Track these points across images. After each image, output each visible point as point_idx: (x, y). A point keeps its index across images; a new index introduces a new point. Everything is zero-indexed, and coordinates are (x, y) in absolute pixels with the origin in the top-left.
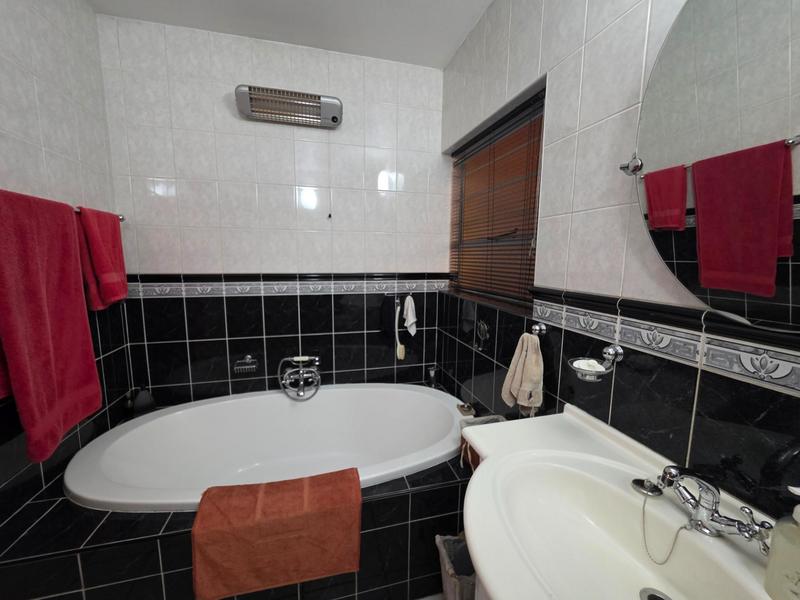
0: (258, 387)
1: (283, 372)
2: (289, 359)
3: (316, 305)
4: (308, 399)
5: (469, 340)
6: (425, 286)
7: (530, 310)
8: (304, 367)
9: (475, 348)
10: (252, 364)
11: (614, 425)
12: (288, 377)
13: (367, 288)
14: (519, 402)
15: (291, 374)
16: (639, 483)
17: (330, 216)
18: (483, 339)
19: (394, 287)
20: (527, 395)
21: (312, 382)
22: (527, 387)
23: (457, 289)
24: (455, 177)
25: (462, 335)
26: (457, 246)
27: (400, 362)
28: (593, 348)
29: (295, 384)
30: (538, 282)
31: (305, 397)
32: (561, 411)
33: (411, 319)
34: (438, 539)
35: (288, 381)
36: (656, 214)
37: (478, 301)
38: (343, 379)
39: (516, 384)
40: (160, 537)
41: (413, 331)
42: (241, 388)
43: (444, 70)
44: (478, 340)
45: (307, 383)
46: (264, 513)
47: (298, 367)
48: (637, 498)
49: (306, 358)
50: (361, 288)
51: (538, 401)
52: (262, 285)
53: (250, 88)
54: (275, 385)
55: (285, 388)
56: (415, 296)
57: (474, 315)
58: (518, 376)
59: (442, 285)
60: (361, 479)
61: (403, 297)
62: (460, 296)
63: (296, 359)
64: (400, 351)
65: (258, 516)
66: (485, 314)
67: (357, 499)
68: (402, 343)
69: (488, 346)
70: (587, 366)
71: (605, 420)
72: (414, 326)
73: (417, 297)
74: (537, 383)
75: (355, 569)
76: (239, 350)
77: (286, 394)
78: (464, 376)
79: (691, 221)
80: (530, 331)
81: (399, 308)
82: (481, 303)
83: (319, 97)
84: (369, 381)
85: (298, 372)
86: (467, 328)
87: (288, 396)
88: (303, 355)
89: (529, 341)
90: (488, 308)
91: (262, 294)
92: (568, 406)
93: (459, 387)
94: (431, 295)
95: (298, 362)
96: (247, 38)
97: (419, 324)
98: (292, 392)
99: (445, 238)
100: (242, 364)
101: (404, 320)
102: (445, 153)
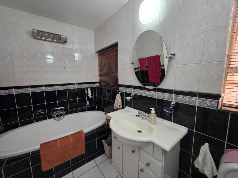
0: (45, 118)
1: (53, 113)
2: (55, 109)
3: (62, 93)
4: (62, 119)
5: (105, 97)
6: (93, 85)
7: (118, 89)
8: (60, 110)
9: (107, 99)
10: (42, 112)
11: (133, 108)
12: (55, 114)
13: (77, 87)
14: (117, 108)
15: (56, 113)
16: (137, 115)
17: (65, 68)
18: (109, 97)
19: (85, 86)
20: (119, 106)
21: (63, 114)
22: (119, 105)
23: (101, 85)
24: (99, 58)
25: (103, 97)
26: (100, 75)
27: (88, 105)
28: (129, 95)
29: (57, 116)
30: (120, 83)
31: (61, 119)
32: (125, 108)
33: (90, 94)
34: (103, 141)
35: (55, 115)
36: (141, 67)
37: (107, 88)
38: (72, 112)
39: (116, 104)
40: (30, 157)
41: (91, 97)
42: (38, 120)
43: (94, 32)
44: (108, 97)
45: (61, 115)
46: (60, 145)
47: (58, 111)
48: (136, 117)
49: (60, 108)
50: (75, 87)
51: (121, 107)
52: (44, 88)
53: (37, 31)
54: (50, 117)
55: (54, 117)
56: (90, 88)
57: (106, 92)
58: (117, 102)
59: (97, 85)
60: (84, 132)
61: (87, 88)
62: (102, 87)
63: (57, 108)
64: (88, 102)
65: (59, 145)
66: (109, 91)
67: (84, 136)
68: (88, 101)
69: (110, 98)
70: (128, 98)
71: (132, 108)
72: (91, 96)
73: (91, 88)
74: (121, 103)
75: (85, 152)
76: (36, 108)
77: (55, 119)
78: (105, 106)
79: (147, 69)
80: (119, 93)
81: (86, 92)
82: (108, 88)
83: (60, 36)
84: (79, 112)
85: (58, 112)
86: (104, 95)
87: (55, 120)
88: (59, 107)
89: (118, 95)
90: (109, 89)
91: (44, 91)
92: (126, 107)
93: (104, 109)
94: (95, 88)
95: (57, 109)
96: (34, 15)
97: (92, 95)
98: (56, 118)
99: (97, 73)
100: (38, 112)
101: (88, 95)
102: (96, 52)
